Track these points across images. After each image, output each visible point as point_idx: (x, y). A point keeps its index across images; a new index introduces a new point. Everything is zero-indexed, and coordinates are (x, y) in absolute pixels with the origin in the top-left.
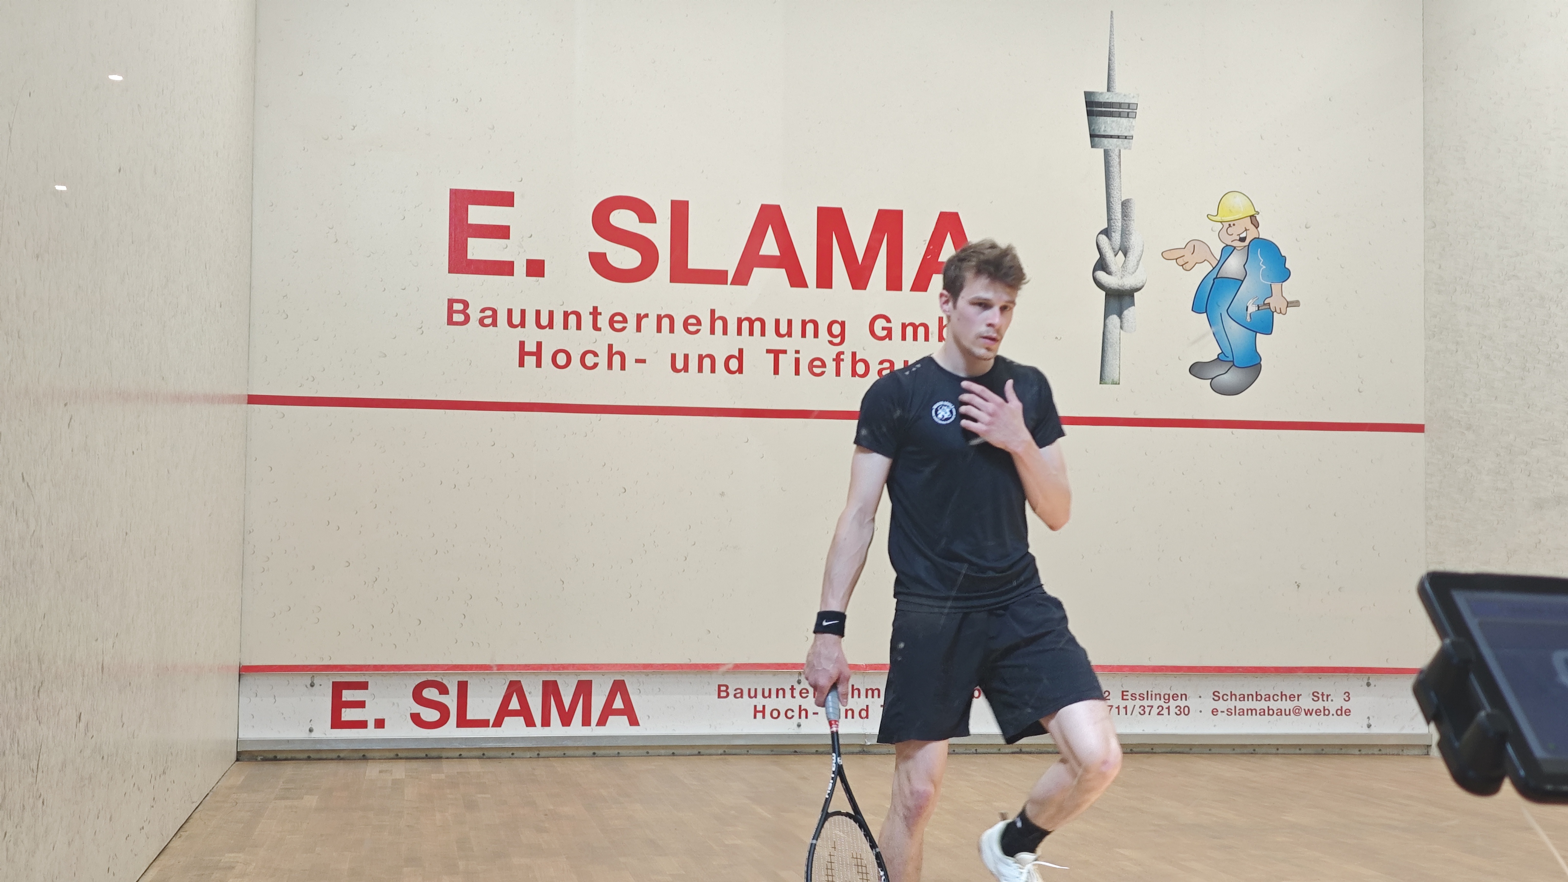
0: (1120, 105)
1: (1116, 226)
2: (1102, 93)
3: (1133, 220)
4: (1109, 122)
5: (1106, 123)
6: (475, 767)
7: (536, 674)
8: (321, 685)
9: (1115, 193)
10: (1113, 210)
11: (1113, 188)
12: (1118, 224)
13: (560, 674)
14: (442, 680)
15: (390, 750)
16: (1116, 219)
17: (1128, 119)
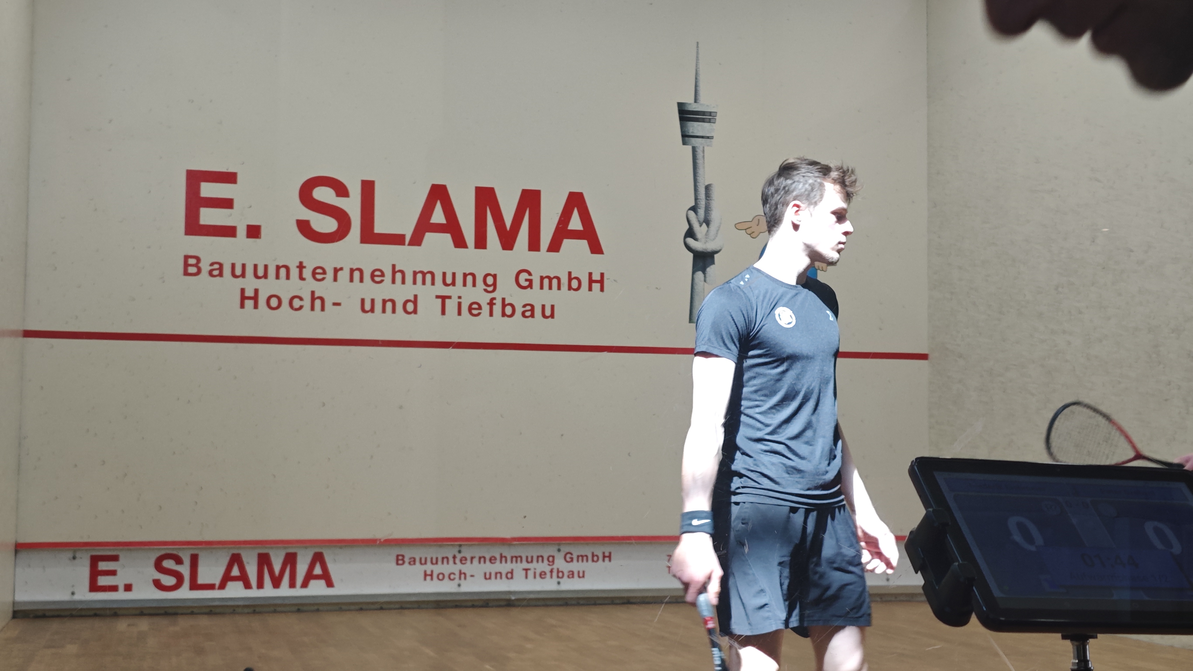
0: (703, 113)
1: (701, 204)
2: (690, 104)
3: (714, 200)
4: (695, 126)
5: (693, 126)
6: (204, 622)
7: (253, 549)
8: (81, 558)
9: (700, 179)
10: (699, 192)
11: (698, 175)
12: (702, 203)
13: (272, 548)
14: (178, 553)
15: (136, 609)
16: (700, 199)
17: (710, 124)
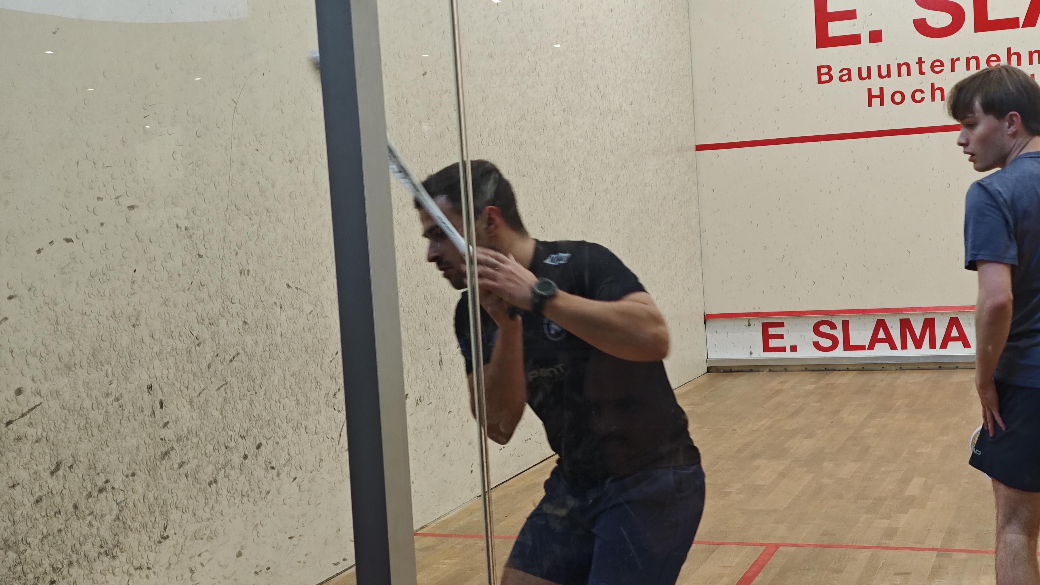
6: (857, 377)
7: (895, 315)
8: (754, 325)
13: (911, 314)
14: (832, 320)
15: (801, 365)
